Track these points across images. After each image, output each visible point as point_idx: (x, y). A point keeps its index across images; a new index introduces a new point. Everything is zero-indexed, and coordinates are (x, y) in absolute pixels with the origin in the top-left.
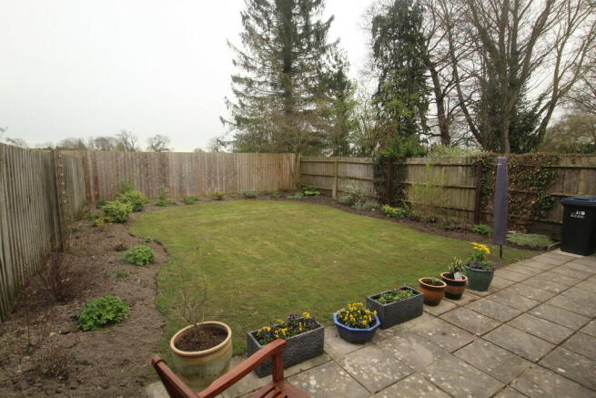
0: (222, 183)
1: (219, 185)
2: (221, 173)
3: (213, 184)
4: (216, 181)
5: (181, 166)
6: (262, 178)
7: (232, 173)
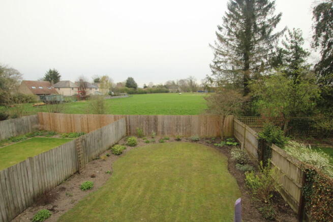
0: (183, 130)
1: (182, 131)
2: (183, 126)
3: (178, 130)
4: (180, 129)
5: (163, 122)
6: (207, 129)
7: (189, 126)
